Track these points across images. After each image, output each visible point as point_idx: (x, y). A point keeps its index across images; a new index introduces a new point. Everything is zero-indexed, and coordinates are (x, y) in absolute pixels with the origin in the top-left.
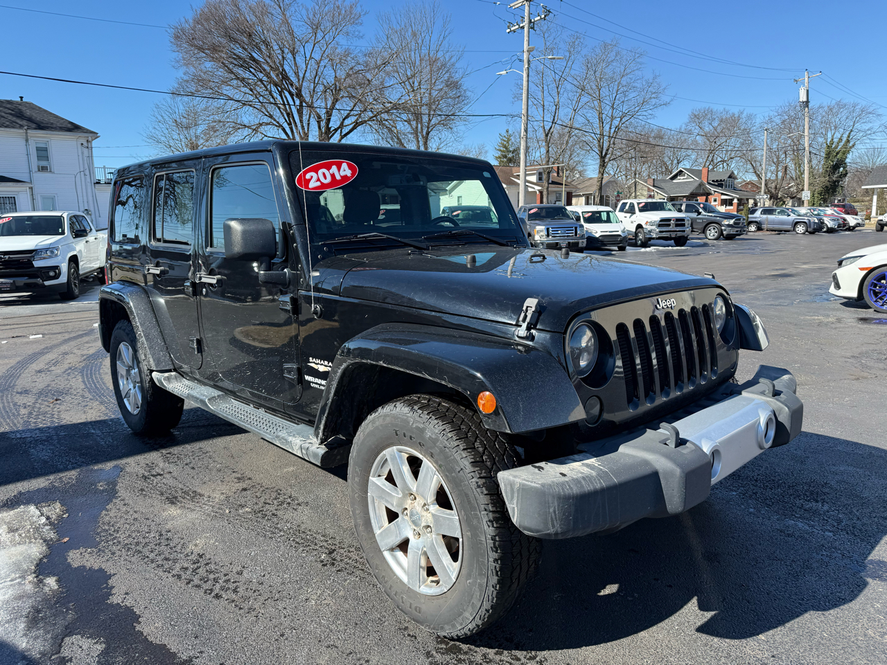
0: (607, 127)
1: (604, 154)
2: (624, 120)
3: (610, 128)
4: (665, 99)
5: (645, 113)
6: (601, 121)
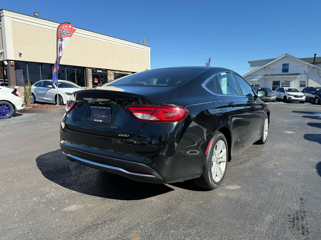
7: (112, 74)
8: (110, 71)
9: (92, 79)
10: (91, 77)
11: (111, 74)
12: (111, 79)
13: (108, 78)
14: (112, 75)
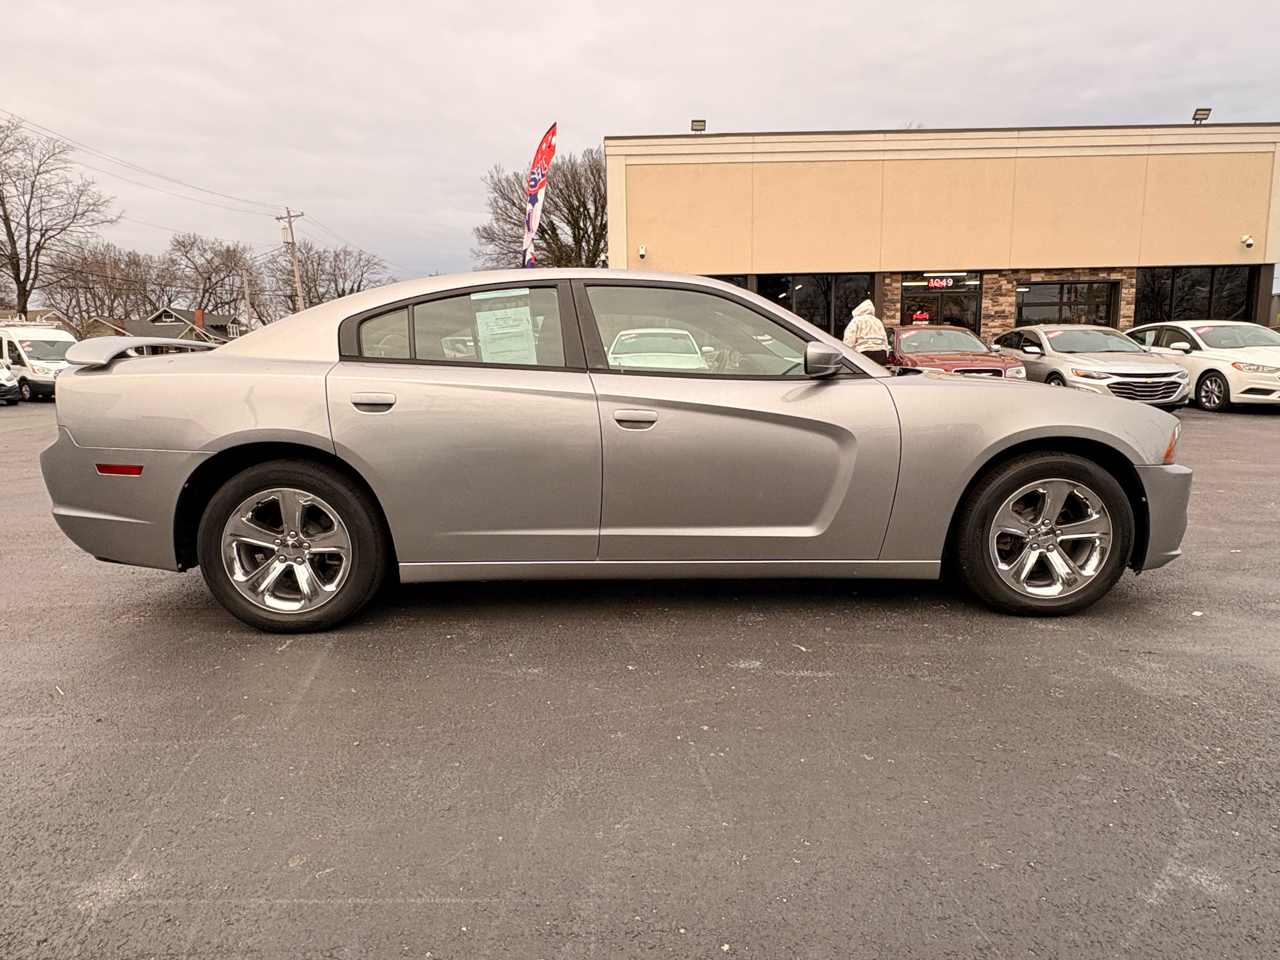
0: (21, 244)
1: (22, 278)
2: (47, 236)
3: (28, 244)
4: (110, 212)
5: (80, 229)
6: (10, 234)
7: (1010, 286)
8: (996, 276)
9: (898, 315)
10: (896, 310)
11: (1001, 286)
12: (996, 308)
13: (983, 305)
14: (1008, 290)
